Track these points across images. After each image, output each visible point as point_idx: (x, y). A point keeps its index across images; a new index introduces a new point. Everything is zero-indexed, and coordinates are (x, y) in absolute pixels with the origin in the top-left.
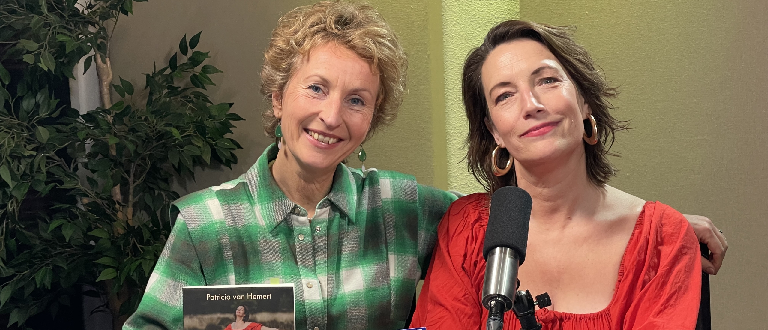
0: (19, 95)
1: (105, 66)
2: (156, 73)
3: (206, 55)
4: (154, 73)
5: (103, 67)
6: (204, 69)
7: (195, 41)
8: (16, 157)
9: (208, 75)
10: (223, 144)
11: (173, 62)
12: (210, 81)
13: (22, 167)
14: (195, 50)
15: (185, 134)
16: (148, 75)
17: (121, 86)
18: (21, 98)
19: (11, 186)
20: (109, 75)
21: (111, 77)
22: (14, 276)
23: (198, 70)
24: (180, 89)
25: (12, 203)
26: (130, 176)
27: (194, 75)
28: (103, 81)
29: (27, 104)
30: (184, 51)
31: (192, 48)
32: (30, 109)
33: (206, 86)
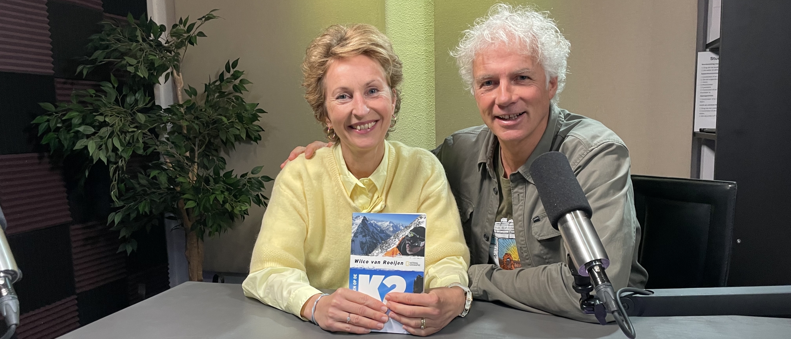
0: (124, 93)
1: (179, 78)
2: (211, 83)
3: (242, 73)
4: (209, 84)
5: (178, 78)
6: (241, 81)
8: (123, 132)
9: (244, 85)
11: (221, 77)
12: (245, 88)
13: (127, 138)
14: (235, 70)
15: (230, 121)
16: (206, 85)
17: (189, 90)
18: (125, 96)
19: (121, 150)
20: (181, 83)
21: (182, 85)
22: (123, 206)
23: (237, 82)
24: (226, 94)
25: (122, 161)
26: (195, 146)
27: (235, 85)
28: (178, 87)
29: (130, 100)
30: (229, 71)
31: (233, 68)
32: (133, 102)
33: (242, 92)
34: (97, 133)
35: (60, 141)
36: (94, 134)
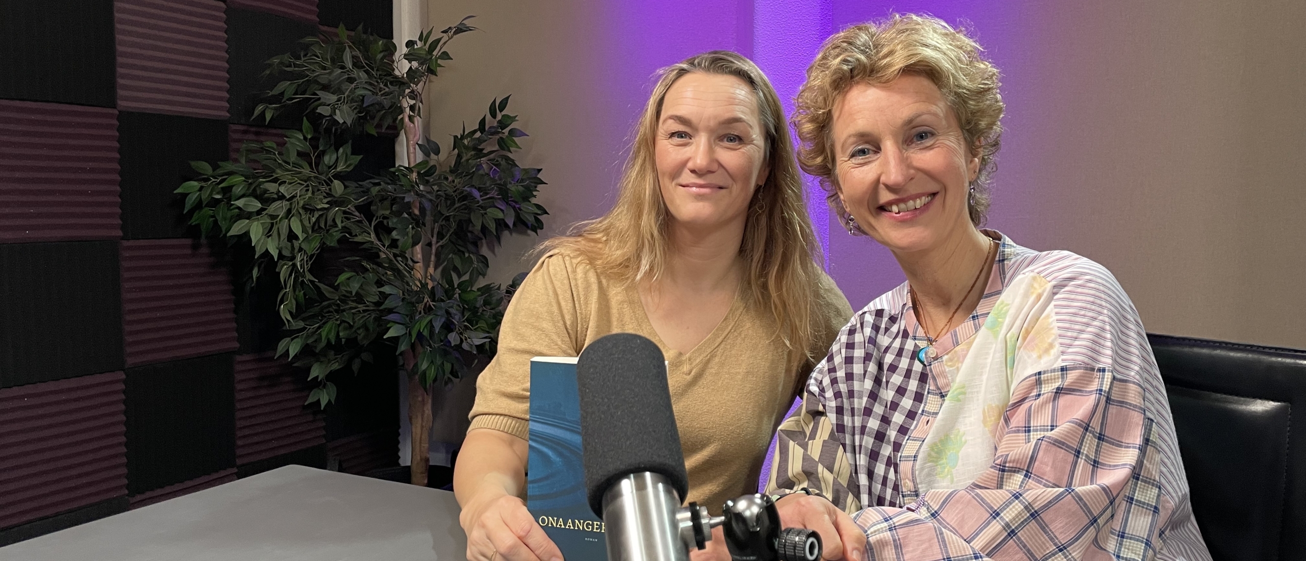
0: (321, 148)
1: (412, 125)
2: (465, 135)
3: (513, 119)
4: (462, 136)
5: (409, 125)
6: (512, 132)
7: (504, 104)
8: (308, 209)
10: (527, 209)
11: (482, 125)
12: (516, 144)
13: (315, 220)
14: (503, 113)
15: (488, 196)
16: (456, 137)
17: (427, 145)
18: (323, 153)
19: (301, 239)
20: (415, 134)
21: (416, 136)
23: (505, 133)
24: (485, 152)
25: (301, 256)
26: (432, 237)
27: (501, 138)
28: (410, 140)
29: (328, 159)
30: (493, 115)
31: (501, 111)
32: (331, 163)
33: (512, 149)
34: (265, 209)
35: (216, 222)
36: (259, 212)
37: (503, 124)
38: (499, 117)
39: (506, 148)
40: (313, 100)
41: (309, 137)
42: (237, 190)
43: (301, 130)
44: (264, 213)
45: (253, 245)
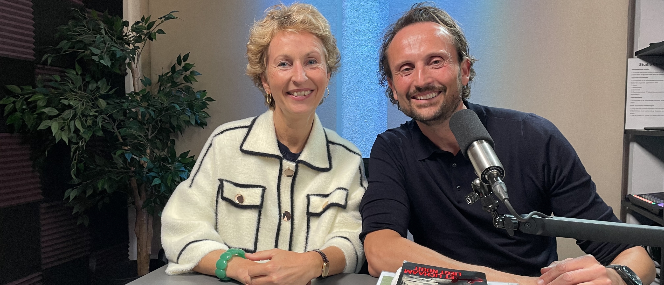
0: (87, 80)
2: (164, 74)
3: (192, 66)
5: (135, 69)
6: (192, 73)
7: (186, 57)
9: (194, 76)
10: (202, 114)
11: (173, 69)
12: (195, 79)
14: (186, 62)
15: (182, 108)
16: (159, 76)
17: (145, 80)
18: (88, 83)
20: (138, 74)
22: (80, 184)
23: (188, 73)
24: (177, 84)
25: (82, 142)
26: (148, 131)
27: (186, 76)
28: (135, 77)
29: (92, 86)
30: (180, 64)
31: (184, 61)
32: (94, 89)
33: (192, 82)
36: (58, 116)
37: (186, 68)
38: (183, 64)
39: (189, 82)
40: (80, 52)
41: (80, 73)
42: (41, 103)
43: (74, 69)
44: (60, 116)
45: (54, 135)
